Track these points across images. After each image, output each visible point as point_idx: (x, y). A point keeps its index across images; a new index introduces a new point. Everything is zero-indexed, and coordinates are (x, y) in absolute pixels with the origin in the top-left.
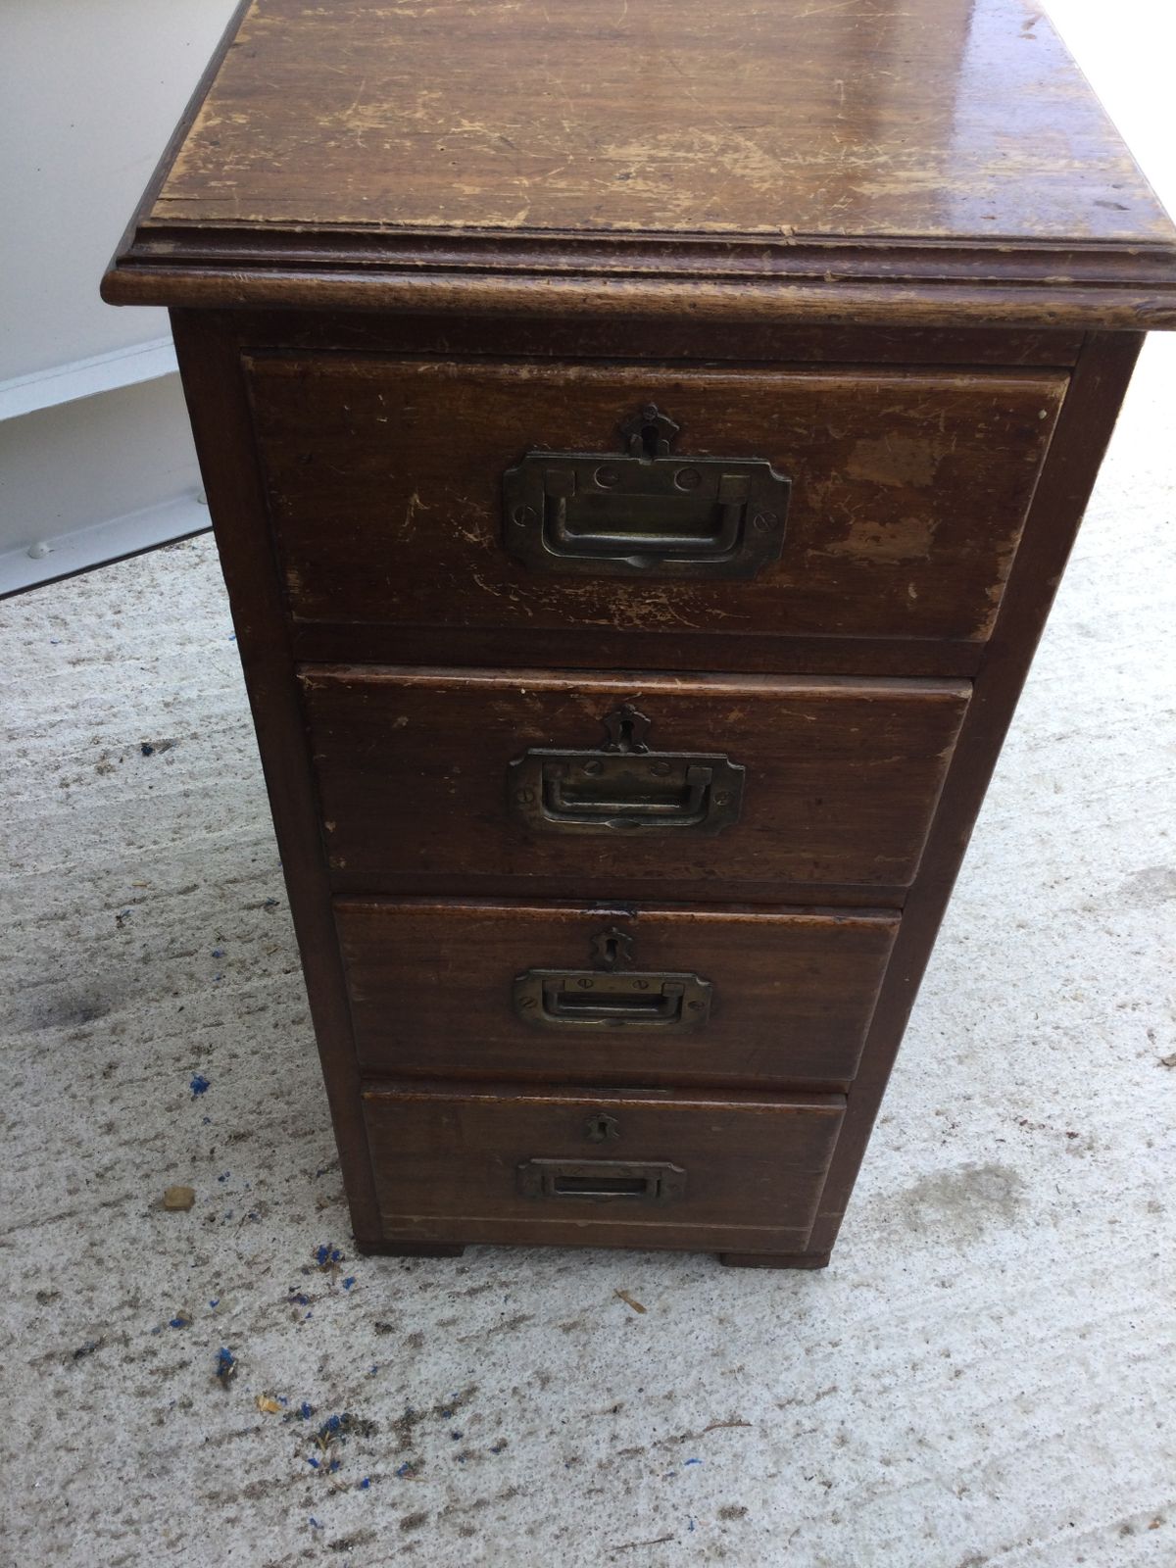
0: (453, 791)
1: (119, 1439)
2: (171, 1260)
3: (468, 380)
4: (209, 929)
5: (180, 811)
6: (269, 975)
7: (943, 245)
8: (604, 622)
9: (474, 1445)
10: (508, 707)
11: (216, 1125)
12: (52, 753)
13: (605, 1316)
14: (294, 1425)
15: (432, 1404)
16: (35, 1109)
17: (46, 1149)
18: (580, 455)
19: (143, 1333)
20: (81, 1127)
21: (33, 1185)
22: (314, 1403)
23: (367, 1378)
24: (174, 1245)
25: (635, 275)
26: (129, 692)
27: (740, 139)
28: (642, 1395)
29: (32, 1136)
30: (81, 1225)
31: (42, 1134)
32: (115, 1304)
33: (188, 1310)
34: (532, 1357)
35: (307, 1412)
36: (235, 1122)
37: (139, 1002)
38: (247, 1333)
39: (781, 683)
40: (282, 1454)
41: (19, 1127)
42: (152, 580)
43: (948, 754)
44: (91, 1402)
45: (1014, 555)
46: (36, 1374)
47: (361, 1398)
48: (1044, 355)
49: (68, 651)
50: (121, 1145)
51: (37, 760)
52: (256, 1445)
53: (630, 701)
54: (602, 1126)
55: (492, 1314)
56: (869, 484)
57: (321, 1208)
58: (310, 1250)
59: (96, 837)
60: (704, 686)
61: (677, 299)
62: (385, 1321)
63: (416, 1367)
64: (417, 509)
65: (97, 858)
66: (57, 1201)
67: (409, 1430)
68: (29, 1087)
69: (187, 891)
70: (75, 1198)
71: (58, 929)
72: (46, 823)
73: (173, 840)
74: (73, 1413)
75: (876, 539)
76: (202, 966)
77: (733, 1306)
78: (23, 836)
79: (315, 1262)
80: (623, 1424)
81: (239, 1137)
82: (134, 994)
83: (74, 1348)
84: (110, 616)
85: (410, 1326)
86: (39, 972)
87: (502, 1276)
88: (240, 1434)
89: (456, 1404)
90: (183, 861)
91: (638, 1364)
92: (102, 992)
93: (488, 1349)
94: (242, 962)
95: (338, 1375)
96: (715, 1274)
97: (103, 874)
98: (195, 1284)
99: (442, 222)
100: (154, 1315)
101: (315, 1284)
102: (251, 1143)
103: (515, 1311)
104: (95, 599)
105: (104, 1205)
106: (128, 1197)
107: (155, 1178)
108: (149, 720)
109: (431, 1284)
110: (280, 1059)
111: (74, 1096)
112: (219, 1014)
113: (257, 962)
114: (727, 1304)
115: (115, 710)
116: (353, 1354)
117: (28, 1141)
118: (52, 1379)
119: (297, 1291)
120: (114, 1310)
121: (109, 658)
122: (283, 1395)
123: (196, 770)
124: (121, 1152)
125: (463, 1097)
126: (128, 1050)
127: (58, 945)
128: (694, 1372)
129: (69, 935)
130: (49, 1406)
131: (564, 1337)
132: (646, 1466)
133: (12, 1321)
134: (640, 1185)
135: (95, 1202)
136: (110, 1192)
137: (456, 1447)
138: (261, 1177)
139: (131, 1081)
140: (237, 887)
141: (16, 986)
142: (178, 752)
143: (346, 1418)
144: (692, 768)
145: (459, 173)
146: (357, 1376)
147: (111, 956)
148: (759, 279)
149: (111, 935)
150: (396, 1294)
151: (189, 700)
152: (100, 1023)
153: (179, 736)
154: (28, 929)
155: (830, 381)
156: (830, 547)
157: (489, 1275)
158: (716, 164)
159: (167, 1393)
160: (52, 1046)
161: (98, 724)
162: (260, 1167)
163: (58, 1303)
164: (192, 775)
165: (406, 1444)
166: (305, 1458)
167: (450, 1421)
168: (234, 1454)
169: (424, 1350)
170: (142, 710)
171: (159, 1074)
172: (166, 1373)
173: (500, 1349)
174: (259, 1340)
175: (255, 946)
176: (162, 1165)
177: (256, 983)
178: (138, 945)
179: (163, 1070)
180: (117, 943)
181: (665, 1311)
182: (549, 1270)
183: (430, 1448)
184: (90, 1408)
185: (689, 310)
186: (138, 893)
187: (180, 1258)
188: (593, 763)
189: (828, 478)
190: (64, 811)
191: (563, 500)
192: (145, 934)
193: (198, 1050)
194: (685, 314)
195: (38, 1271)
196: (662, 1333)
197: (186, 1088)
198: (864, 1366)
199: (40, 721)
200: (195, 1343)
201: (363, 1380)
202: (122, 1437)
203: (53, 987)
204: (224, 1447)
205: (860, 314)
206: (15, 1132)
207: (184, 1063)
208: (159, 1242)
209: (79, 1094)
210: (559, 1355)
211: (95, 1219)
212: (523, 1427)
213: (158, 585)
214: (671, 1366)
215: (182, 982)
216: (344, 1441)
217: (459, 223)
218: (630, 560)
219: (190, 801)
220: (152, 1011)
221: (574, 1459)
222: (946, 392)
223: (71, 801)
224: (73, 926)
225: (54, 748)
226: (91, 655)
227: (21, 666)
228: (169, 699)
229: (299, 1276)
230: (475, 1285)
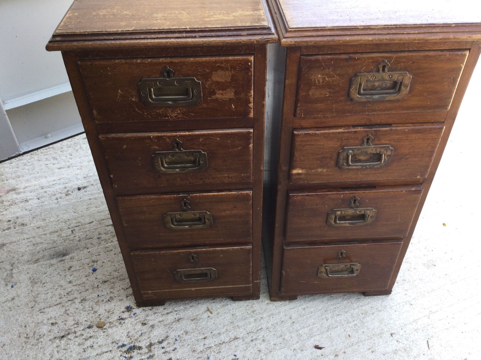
0: (140, 164)
1: (74, 356)
2: (87, 312)
3: (126, 63)
4: (96, 232)
5: (88, 203)
6: (113, 242)
7: (220, 29)
8: (167, 118)
9: (168, 349)
10: (149, 141)
11: (99, 279)
12: (53, 191)
13: (202, 316)
14: (120, 349)
15: (157, 341)
16: (50, 279)
17: (53, 288)
18: (154, 79)
19: (80, 331)
20: (62, 282)
21: (50, 297)
22: (126, 343)
23: (139, 336)
24: (88, 309)
25: (157, 38)
26: (74, 175)
27: (183, 12)
28: (212, 334)
29: (49, 285)
30: (63, 306)
31: (52, 285)
32: (72, 324)
33: (92, 324)
34: (183, 327)
35: (124, 345)
36: (104, 278)
37: (78, 251)
38: (107, 328)
39: (210, 131)
40: (117, 356)
41: (46, 283)
42: (81, 147)
43: (251, 146)
44: (66, 348)
45: (253, 96)
46: (51, 342)
47: (138, 341)
48: (247, 51)
49: (58, 166)
50: (73, 286)
51: (49, 193)
52: (110, 354)
53: (176, 138)
54: (193, 257)
55: (173, 318)
56: (217, 82)
57: (127, 297)
58: (124, 307)
59: (66, 212)
60: (193, 133)
61: (167, 42)
62: (144, 322)
63: (153, 332)
64: (120, 94)
65: (66, 216)
66: (56, 301)
67: (151, 347)
68: (48, 274)
69: (90, 223)
70: (61, 300)
71: (55, 235)
72: (52, 209)
73: (87, 211)
74: (61, 351)
75: (222, 94)
76: (95, 241)
77: (236, 311)
78: (46, 212)
79: (126, 310)
80: (207, 342)
81: (105, 282)
82: (76, 249)
83: (61, 335)
84: (69, 156)
85: (151, 323)
86: (50, 246)
87: (175, 309)
88: (106, 352)
89: (163, 340)
90: (89, 216)
91: (211, 327)
92: (68, 249)
93: (171, 327)
94: (106, 240)
95: (132, 336)
96: (231, 304)
97: (68, 220)
98: (94, 318)
99: (116, 30)
100: (83, 326)
101: (126, 315)
102: (108, 283)
103: (179, 317)
104: (65, 153)
105: (69, 301)
106: (75, 298)
107: (82, 293)
108: (80, 182)
109: (156, 313)
110: (116, 262)
111: (60, 275)
112: (100, 252)
113: (109, 239)
114: (234, 311)
115: (70, 180)
116: (136, 331)
117: (48, 287)
118: (56, 343)
119: (121, 317)
120: (72, 325)
121: (69, 167)
122: (117, 342)
123: (93, 193)
124: (74, 288)
125: (156, 252)
126: (75, 263)
127: (56, 239)
128: (225, 328)
129: (58, 236)
130: (55, 350)
131: (192, 322)
132: (213, 350)
133: (45, 331)
134: (206, 275)
135: (67, 300)
136: (71, 297)
137: (163, 350)
138: (111, 291)
139: (76, 270)
140: (104, 221)
141: (44, 250)
142: (88, 189)
143: (134, 346)
144: (194, 153)
145: (122, 21)
146: (137, 336)
147: (70, 240)
148: (183, 37)
149: (70, 235)
150: (147, 316)
151: (91, 176)
152: (67, 257)
153: (88, 185)
154: (47, 235)
155: (204, 59)
156: (213, 97)
157: (172, 309)
158: (176, 16)
159: (86, 344)
160: (54, 263)
161: (66, 183)
162: (111, 288)
163: (57, 325)
164: (92, 195)
165: (150, 351)
166: (123, 356)
167: (162, 345)
168: (104, 357)
169: (155, 328)
170: (77, 179)
171: (83, 268)
172: (86, 340)
173: (175, 326)
174: (111, 330)
175: (109, 235)
176: (84, 290)
177: (109, 244)
178: (77, 237)
179: (84, 267)
180: (72, 237)
181: (218, 314)
182: (188, 306)
183: (156, 351)
184: (66, 349)
185: (169, 44)
186: (77, 225)
187: (90, 312)
188: (171, 154)
189: (208, 81)
190: (56, 206)
191: (152, 89)
192: (79, 234)
193: (94, 262)
194: (169, 45)
195: (51, 318)
196: (217, 319)
197: (91, 271)
198: (269, 322)
199: (50, 184)
200: (94, 332)
201: (138, 337)
202: (74, 355)
203: (54, 249)
204: (102, 356)
205: (205, 43)
206: (45, 285)
207: (90, 265)
208: (84, 309)
209: (62, 274)
210: (190, 326)
211: (67, 304)
212: (181, 344)
213: (82, 148)
214: (219, 326)
215: (89, 245)
216: (133, 351)
217: (120, 30)
218: (170, 102)
219: (91, 201)
220: (81, 253)
221: (194, 351)
222: (228, 60)
223: (59, 203)
224: (60, 234)
225: (54, 190)
226: (64, 166)
227: (45, 170)
228: (85, 176)
229: (122, 313)
230: (168, 312)
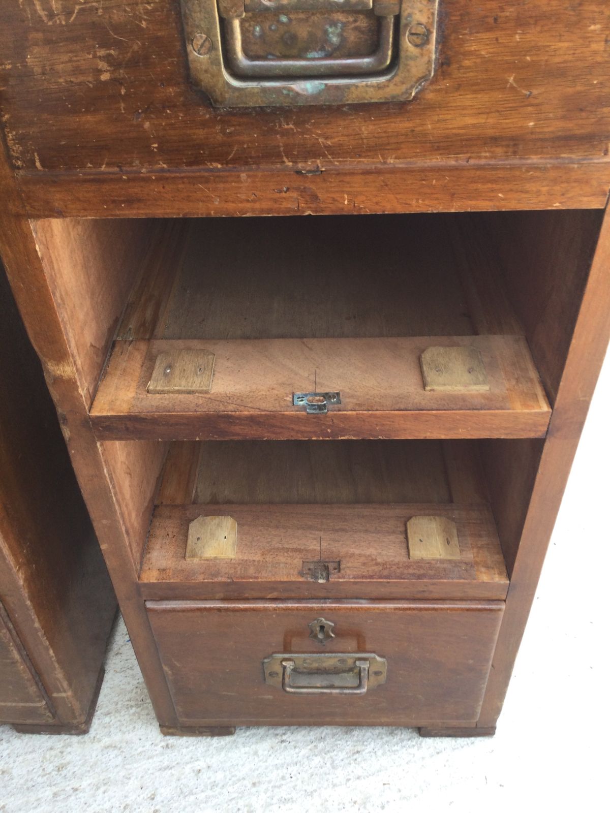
96: (11, 739)
